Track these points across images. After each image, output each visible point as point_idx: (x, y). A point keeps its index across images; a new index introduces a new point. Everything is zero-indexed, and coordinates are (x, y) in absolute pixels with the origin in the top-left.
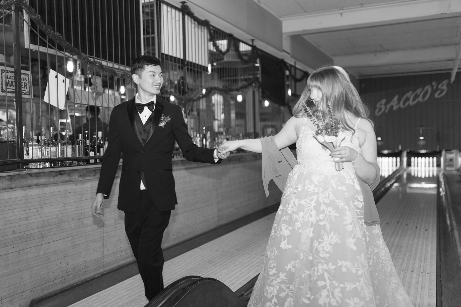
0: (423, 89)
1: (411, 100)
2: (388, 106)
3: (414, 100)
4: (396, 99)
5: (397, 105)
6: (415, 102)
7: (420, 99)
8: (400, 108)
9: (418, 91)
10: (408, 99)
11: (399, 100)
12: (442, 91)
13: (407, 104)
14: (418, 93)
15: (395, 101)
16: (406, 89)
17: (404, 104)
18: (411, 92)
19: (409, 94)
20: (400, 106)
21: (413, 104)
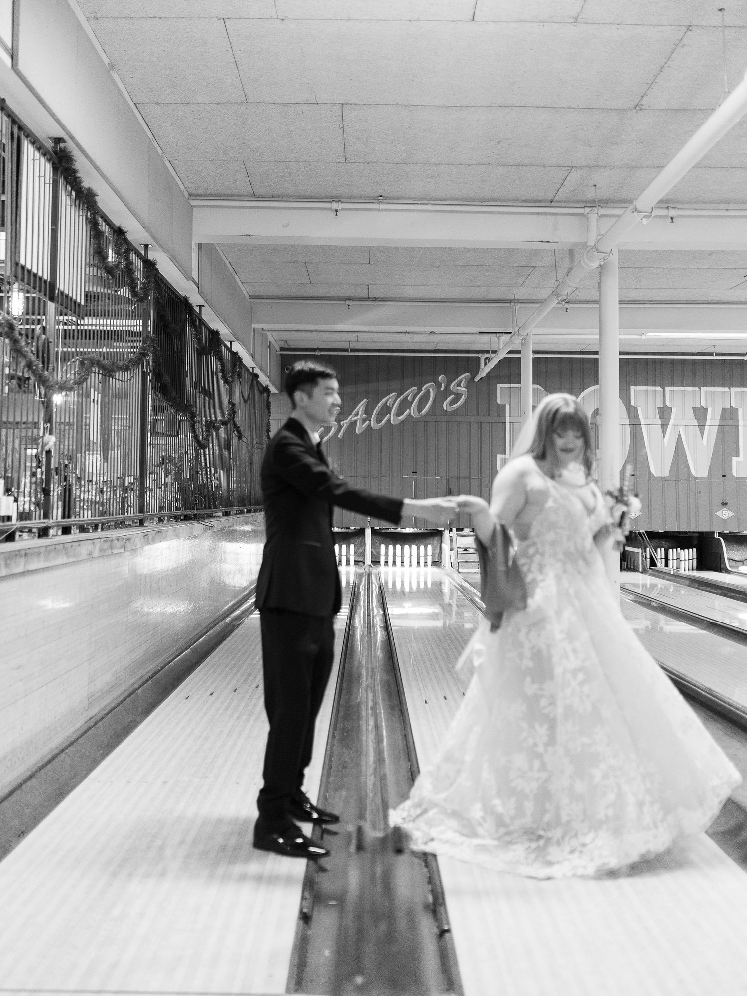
0: (420, 390)
1: (394, 411)
2: (345, 423)
3: (400, 413)
4: (361, 407)
5: (364, 421)
6: (401, 418)
7: (412, 411)
8: (369, 427)
9: (410, 392)
10: (387, 410)
11: (368, 412)
12: (458, 396)
13: (384, 421)
14: (409, 399)
15: (360, 413)
16: (383, 386)
17: (379, 421)
18: (396, 394)
19: (389, 399)
20: (370, 424)
21: (397, 423)
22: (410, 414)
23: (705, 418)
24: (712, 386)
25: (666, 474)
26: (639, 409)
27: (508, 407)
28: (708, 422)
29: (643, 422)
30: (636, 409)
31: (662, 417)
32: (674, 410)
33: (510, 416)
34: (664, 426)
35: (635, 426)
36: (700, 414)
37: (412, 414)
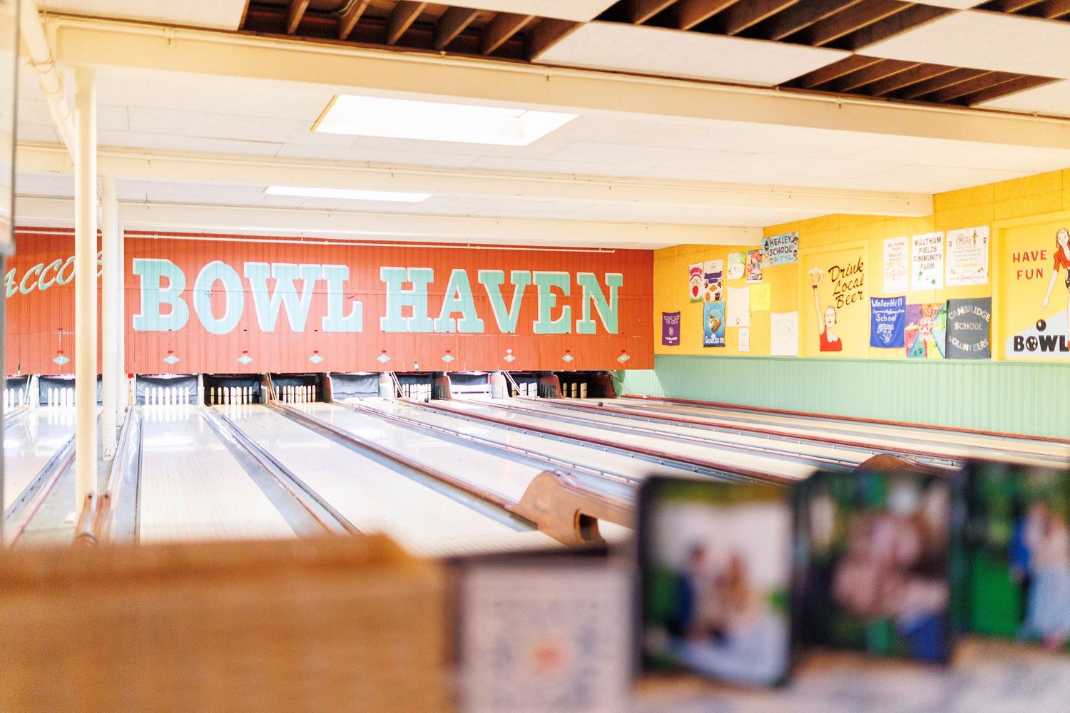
0: (64, 261)
1: (41, 278)
3: (47, 280)
4: (11, 275)
5: (13, 287)
6: (49, 284)
7: (57, 279)
8: (18, 292)
9: (56, 264)
10: (34, 278)
11: (17, 279)
13: (33, 287)
14: (55, 269)
15: (9, 280)
16: (30, 258)
17: (27, 286)
18: (42, 264)
19: (37, 268)
20: (19, 290)
21: (44, 289)
22: (56, 282)
23: (302, 287)
24: (308, 263)
25: (272, 330)
26: (251, 280)
27: (142, 277)
28: (305, 290)
29: (253, 290)
30: (248, 280)
31: (269, 286)
32: (278, 281)
33: (144, 284)
34: (271, 293)
35: (248, 292)
36: (299, 284)
37: (58, 281)
